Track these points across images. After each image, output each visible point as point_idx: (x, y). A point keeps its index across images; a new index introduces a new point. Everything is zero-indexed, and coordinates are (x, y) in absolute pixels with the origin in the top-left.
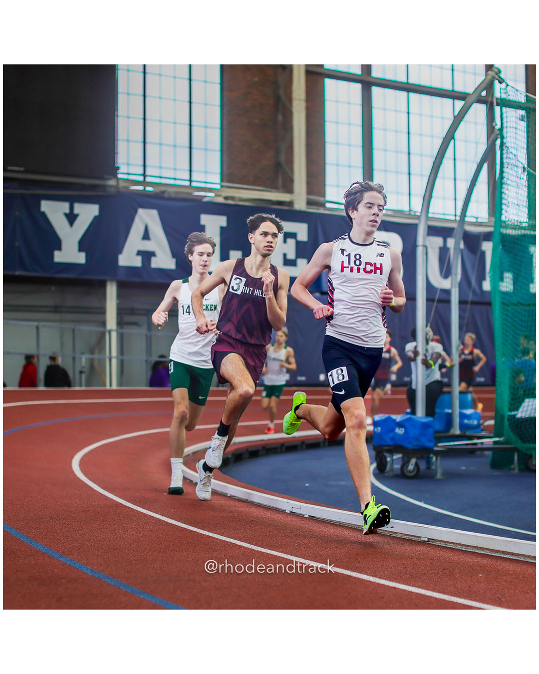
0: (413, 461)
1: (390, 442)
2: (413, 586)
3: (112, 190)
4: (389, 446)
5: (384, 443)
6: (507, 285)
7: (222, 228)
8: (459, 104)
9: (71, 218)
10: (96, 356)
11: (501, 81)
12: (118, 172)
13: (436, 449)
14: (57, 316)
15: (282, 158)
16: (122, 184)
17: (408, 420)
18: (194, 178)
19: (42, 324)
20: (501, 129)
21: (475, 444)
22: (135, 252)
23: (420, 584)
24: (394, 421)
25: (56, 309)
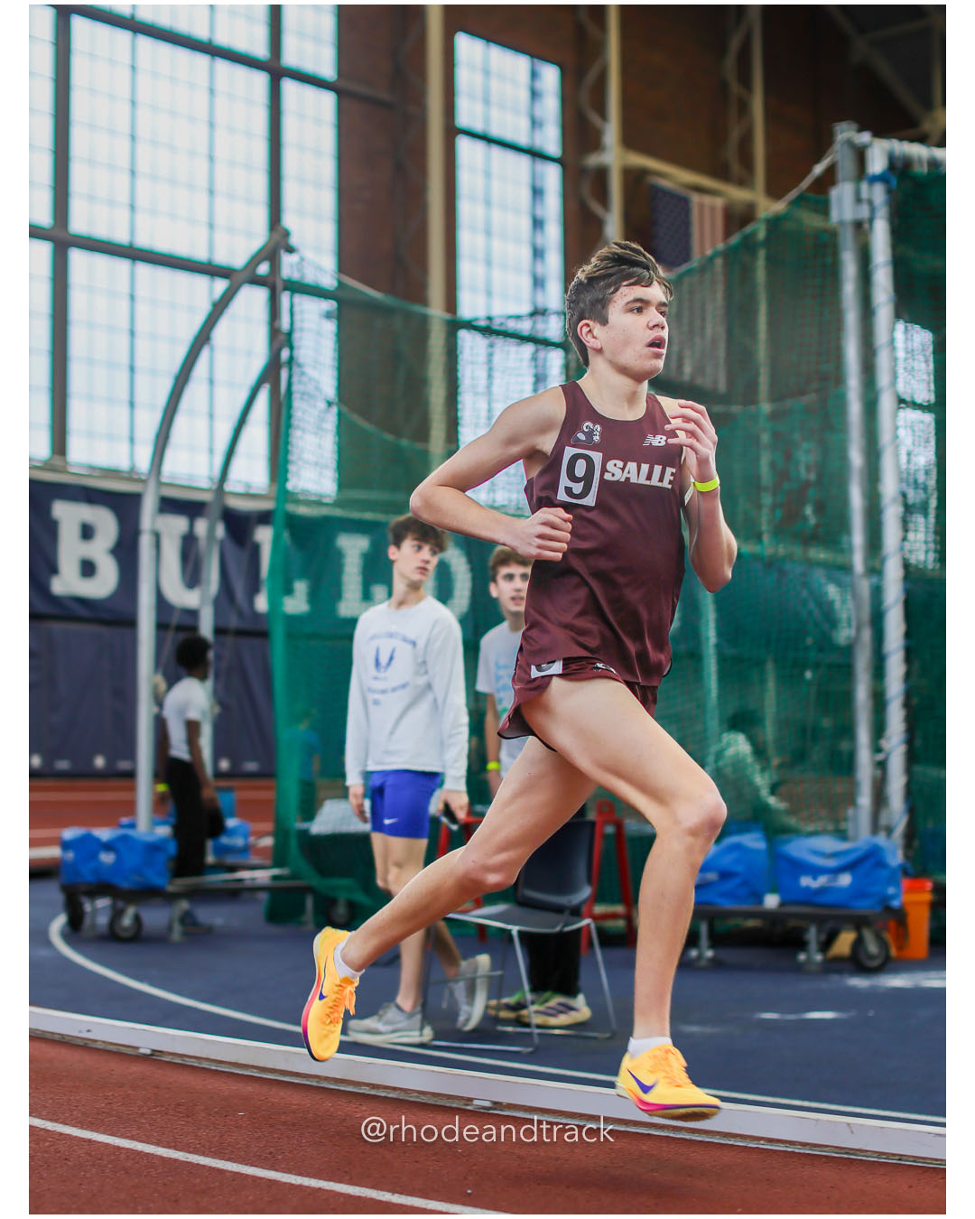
0: (131, 911)
1: (90, 878)
2: (122, 1136)
4: (90, 883)
5: (80, 880)
6: (297, 603)
8: (221, 286)
11: (291, 250)
13: (168, 889)
17: (124, 839)
20: (290, 334)
21: (240, 880)
23: (134, 1133)
24: (97, 840)
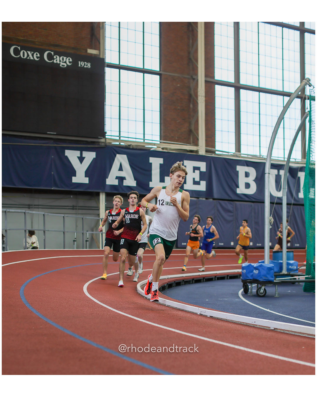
0: (263, 288)
1: (251, 278)
3: (103, 144)
4: (250, 280)
5: (248, 279)
7: (160, 164)
8: (287, 99)
9: (81, 159)
10: (94, 232)
11: (310, 85)
12: (106, 134)
13: (275, 281)
14: (74, 211)
15: (193, 128)
16: (108, 141)
17: (261, 266)
18: (145, 138)
19: (66, 215)
20: (310, 112)
21: (295, 279)
22: (115, 177)
24: (253, 266)
25: (73, 208)
